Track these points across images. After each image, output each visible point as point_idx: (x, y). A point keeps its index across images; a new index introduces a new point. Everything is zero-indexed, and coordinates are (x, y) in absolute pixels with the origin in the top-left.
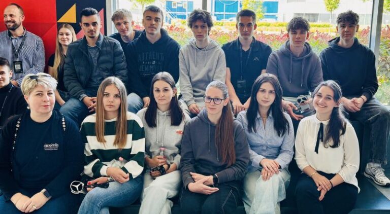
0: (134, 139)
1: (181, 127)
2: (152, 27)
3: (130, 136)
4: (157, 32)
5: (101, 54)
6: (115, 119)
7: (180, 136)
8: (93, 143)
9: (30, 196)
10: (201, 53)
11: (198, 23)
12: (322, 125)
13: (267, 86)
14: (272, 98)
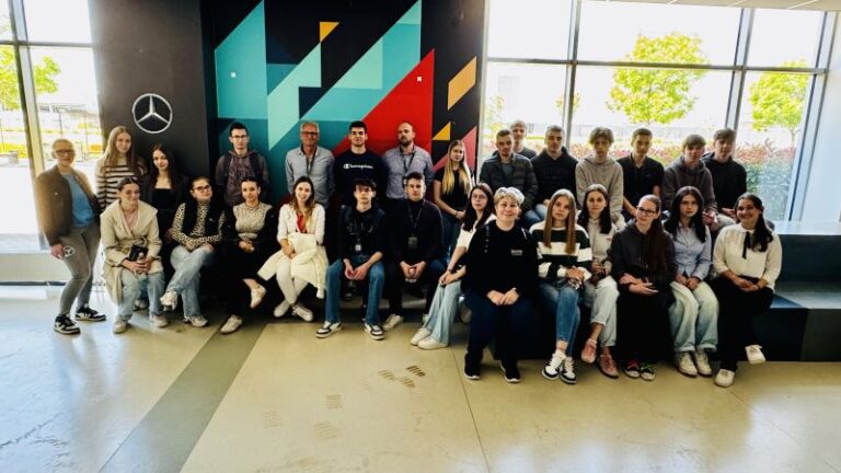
0: (582, 247)
1: (611, 236)
2: (555, 146)
3: (578, 245)
4: (559, 150)
5: (514, 169)
6: (563, 228)
7: (610, 243)
8: (542, 250)
9: (504, 293)
10: (600, 169)
11: (601, 140)
12: (748, 234)
13: (689, 198)
14: (695, 209)
